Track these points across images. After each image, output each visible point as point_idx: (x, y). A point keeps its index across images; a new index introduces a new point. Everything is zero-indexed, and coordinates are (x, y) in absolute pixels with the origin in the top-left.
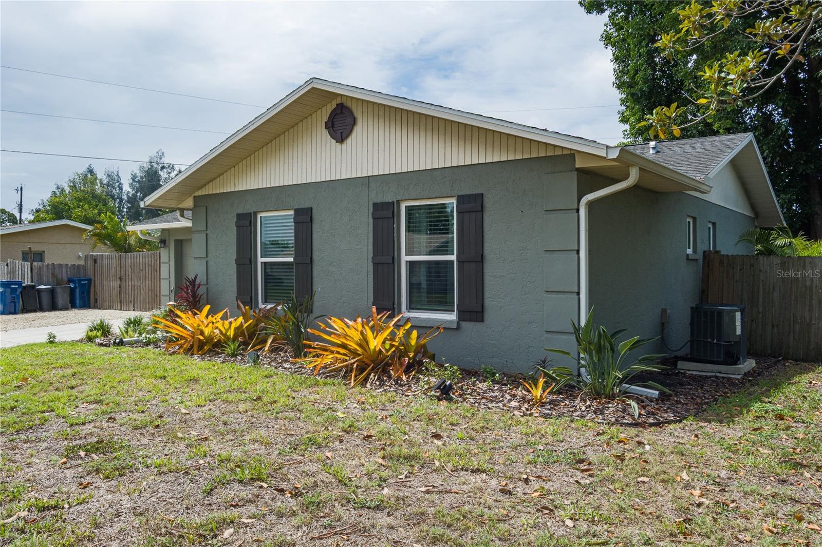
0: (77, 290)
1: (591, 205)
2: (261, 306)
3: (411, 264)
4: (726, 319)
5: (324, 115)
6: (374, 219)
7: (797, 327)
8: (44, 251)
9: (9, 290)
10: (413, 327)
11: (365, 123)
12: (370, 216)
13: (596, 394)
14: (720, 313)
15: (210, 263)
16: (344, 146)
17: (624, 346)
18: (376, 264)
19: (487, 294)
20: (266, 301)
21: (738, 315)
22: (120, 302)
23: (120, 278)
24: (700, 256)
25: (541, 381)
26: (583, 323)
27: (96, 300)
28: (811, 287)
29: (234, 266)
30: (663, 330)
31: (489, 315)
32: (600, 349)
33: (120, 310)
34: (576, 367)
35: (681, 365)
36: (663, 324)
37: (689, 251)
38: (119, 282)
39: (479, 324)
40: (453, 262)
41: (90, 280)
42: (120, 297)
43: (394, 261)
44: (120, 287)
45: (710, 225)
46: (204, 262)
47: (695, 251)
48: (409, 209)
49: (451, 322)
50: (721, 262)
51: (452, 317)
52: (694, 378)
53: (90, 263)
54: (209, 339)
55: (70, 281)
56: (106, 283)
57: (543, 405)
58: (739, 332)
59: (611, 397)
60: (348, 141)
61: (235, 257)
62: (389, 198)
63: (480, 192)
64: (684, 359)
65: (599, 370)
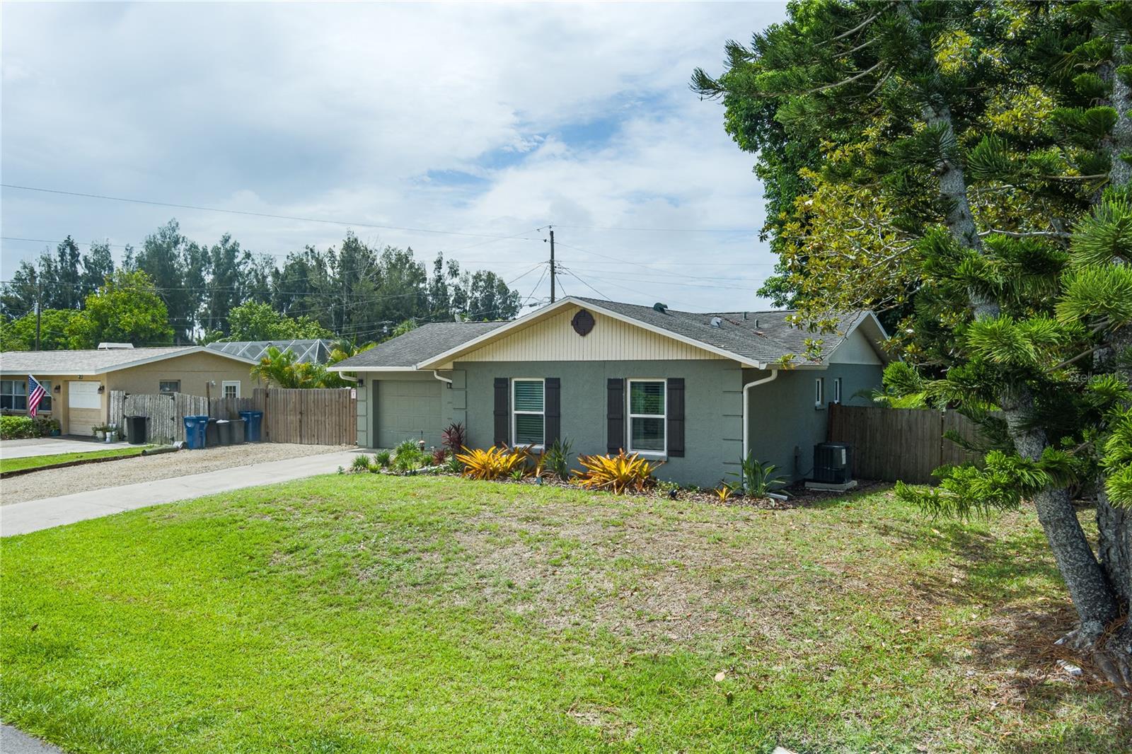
0: (250, 424)
1: (750, 390)
2: (514, 445)
3: (634, 419)
4: (836, 454)
5: (572, 315)
6: (608, 389)
7: (892, 458)
8: (179, 381)
9: (198, 426)
10: (646, 461)
11: (602, 324)
12: (606, 387)
13: (753, 496)
14: (832, 450)
15: (469, 413)
16: (585, 338)
17: (767, 470)
18: (610, 419)
19: (687, 440)
20: (518, 442)
21: (844, 451)
22: (301, 436)
23: (301, 413)
24: (826, 407)
25: (725, 490)
26: (745, 459)
27: (267, 434)
28: (901, 430)
29: (493, 416)
30: (796, 462)
31: (688, 453)
32: (755, 472)
33: (301, 443)
34: (741, 483)
35: (807, 484)
36: (796, 457)
37: (818, 403)
38: (299, 417)
39: (682, 459)
40: (663, 419)
41: (261, 414)
42: (301, 431)
43: (622, 418)
44: (301, 422)
45: (838, 380)
46: (464, 412)
47: (822, 402)
48: (632, 383)
49: (663, 457)
50: (841, 411)
51: (664, 454)
52: (813, 492)
53: (261, 397)
54: (496, 470)
55: (241, 415)
56: (281, 417)
57: (726, 502)
58: (844, 462)
59: (762, 498)
60: (589, 335)
61: (493, 409)
62: (620, 376)
63: (682, 377)
64: (810, 481)
65: (754, 484)
